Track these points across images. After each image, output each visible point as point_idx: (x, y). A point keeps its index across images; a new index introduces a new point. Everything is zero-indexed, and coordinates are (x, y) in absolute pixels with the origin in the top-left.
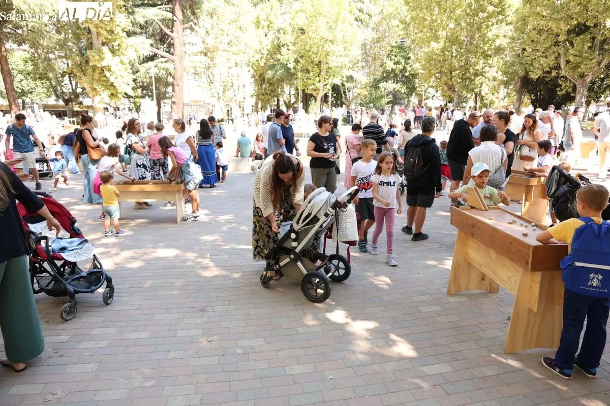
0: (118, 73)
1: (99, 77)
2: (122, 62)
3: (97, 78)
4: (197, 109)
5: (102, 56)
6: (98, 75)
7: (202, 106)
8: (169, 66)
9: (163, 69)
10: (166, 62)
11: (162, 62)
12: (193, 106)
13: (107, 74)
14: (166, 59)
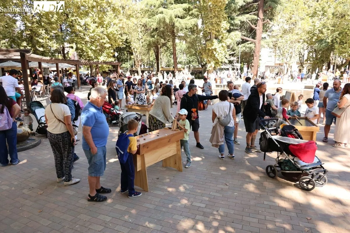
0: (219, 52)
1: (211, 54)
2: (222, 46)
3: (210, 55)
4: (273, 69)
5: (212, 44)
6: (211, 53)
7: (277, 67)
8: (252, 46)
9: (248, 47)
10: (250, 43)
11: (248, 44)
12: (271, 67)
13: (215, 53)
14: (251, 42)
